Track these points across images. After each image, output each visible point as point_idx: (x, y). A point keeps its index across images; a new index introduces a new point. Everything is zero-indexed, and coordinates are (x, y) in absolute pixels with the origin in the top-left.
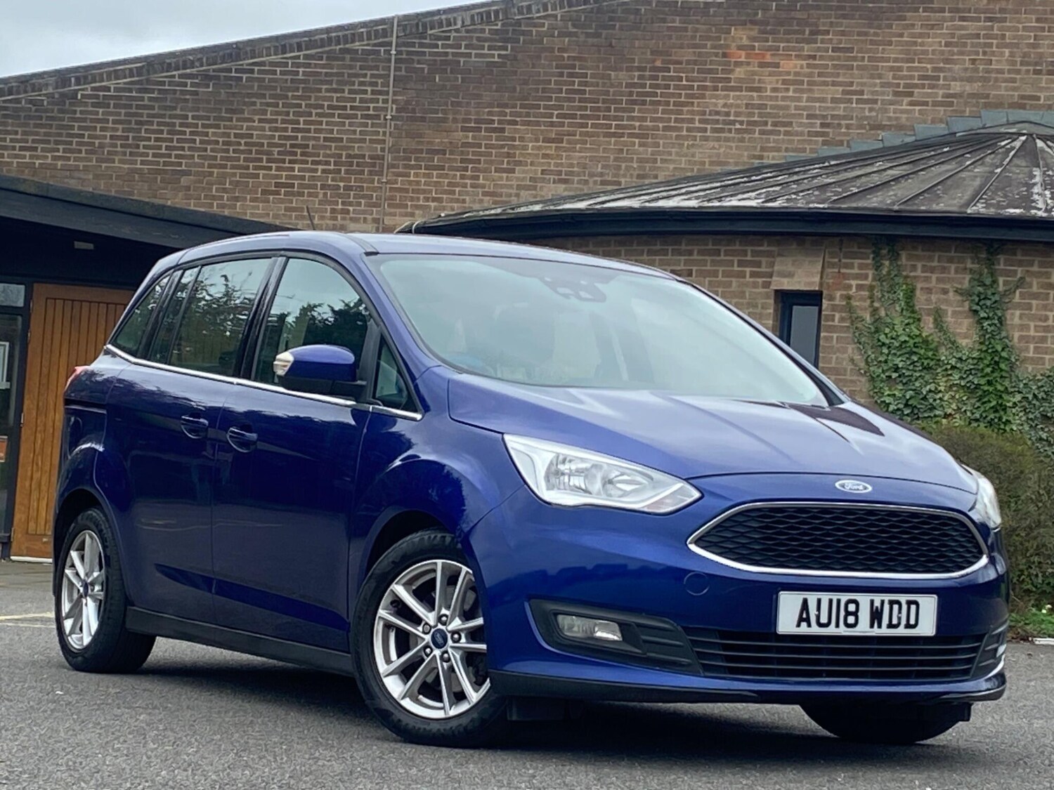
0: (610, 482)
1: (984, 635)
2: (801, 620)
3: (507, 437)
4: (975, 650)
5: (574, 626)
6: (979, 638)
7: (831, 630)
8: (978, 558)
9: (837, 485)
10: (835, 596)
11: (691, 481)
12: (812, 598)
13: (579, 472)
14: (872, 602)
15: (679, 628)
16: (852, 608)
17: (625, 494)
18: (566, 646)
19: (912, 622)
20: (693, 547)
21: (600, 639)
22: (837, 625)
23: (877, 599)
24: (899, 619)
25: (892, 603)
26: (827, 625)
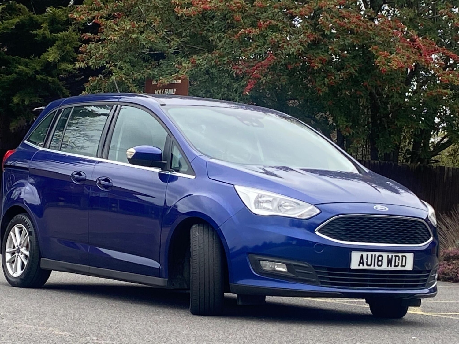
0: (281, 206)
1: (430, 270)
2: (360, 263)
3: (236, 186)
4: (427, 276)
5: (267, 265)
6: (429, 271)
7: (372, 268)
8: (429, 238)
9: (374, 207)
10: (374, 253)
11: (317, 206)
12: (365, 254)
13: (267, 201)
14: (388, 256)
15: (311, 266)
16: (380, 258)
17: (287, 211)
18: (264, 273)
19: (404, 264)
20: (317, 233)
21: (278, 271)
22: (374, 266)
23: (390, 254)
24: (399, 263)
25: (396, 256)
26: (370, 265)
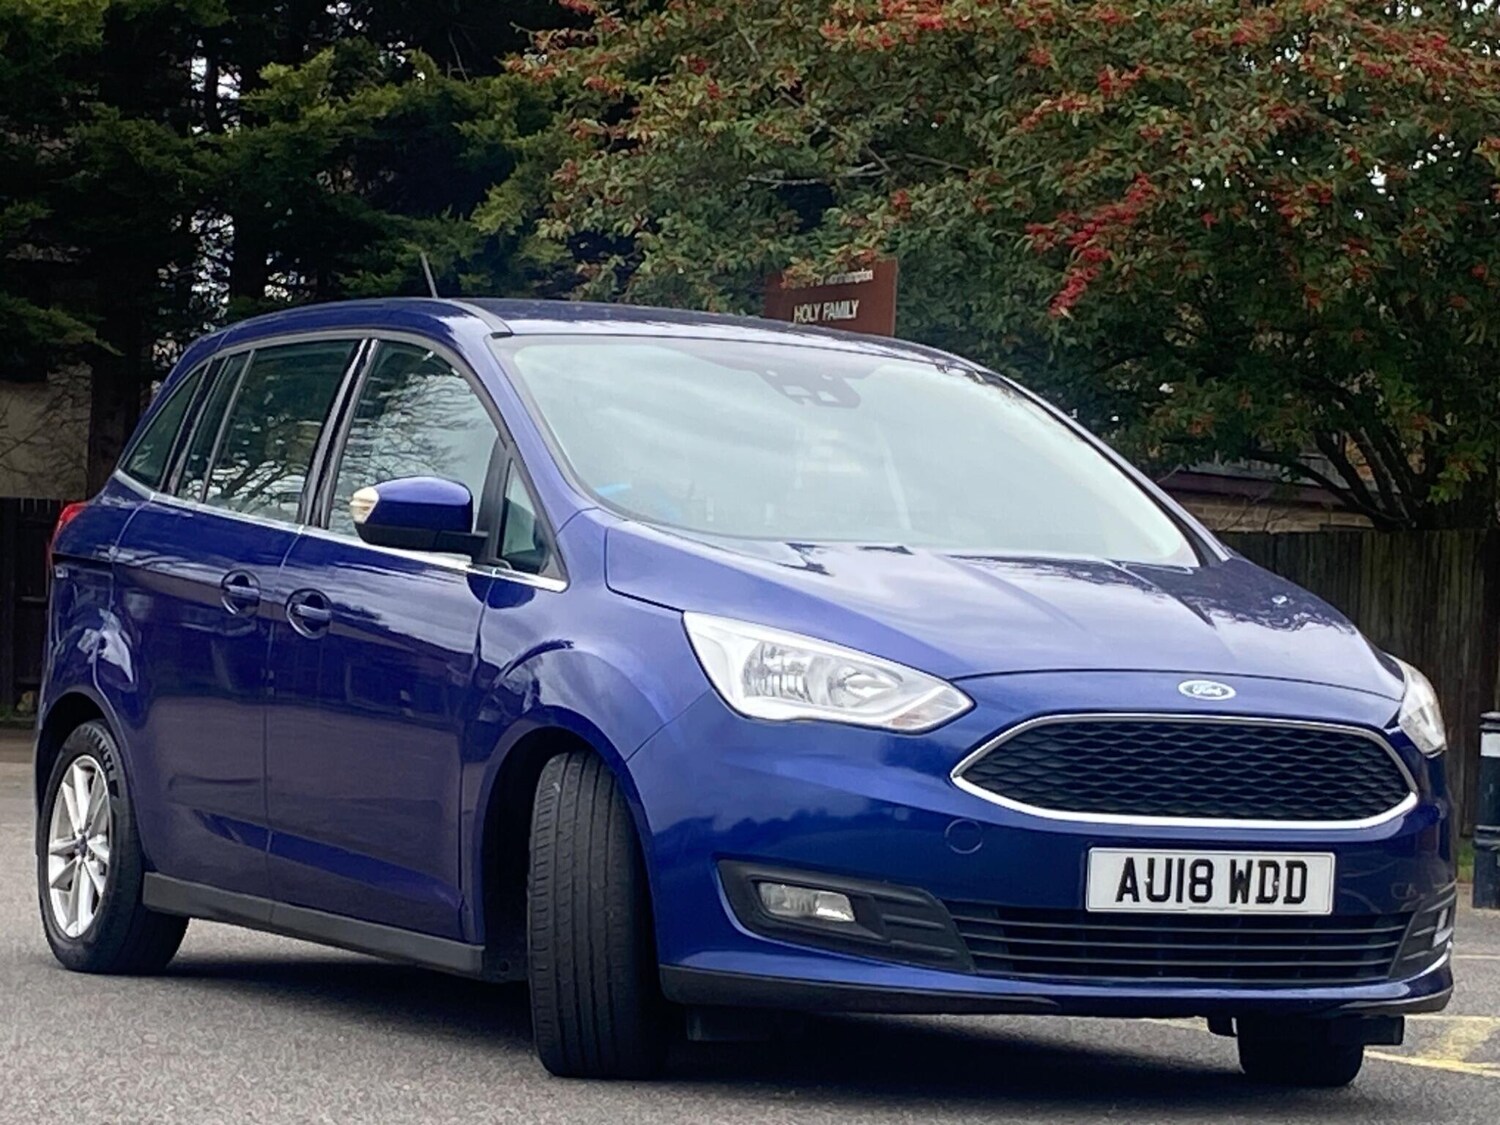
0: (841, 684)
1: (1409, 915)
2: (1123, 890)
3: (687, 616)
4: (1397, 936)
5: (784, 899)
6: (1404, 918)
7: (1170, 906)
8: (1402, 798)
9: (1182, 688)
10: (1175, 855)
11: (957, 683)
12: (1141, 857)
13: (796, 669)
14: (1233, 864)
15: (939, 903)
16: (1202, 872)
17: (863, 702)
18: (768, 929)
19: (1296, 893)
20: (960, 782)
21: (821, 920)
22: (1179, 899)
23: (1242, 859)
24: (1276, 889)
25: (1263, 865)
26: (1164, 898)
